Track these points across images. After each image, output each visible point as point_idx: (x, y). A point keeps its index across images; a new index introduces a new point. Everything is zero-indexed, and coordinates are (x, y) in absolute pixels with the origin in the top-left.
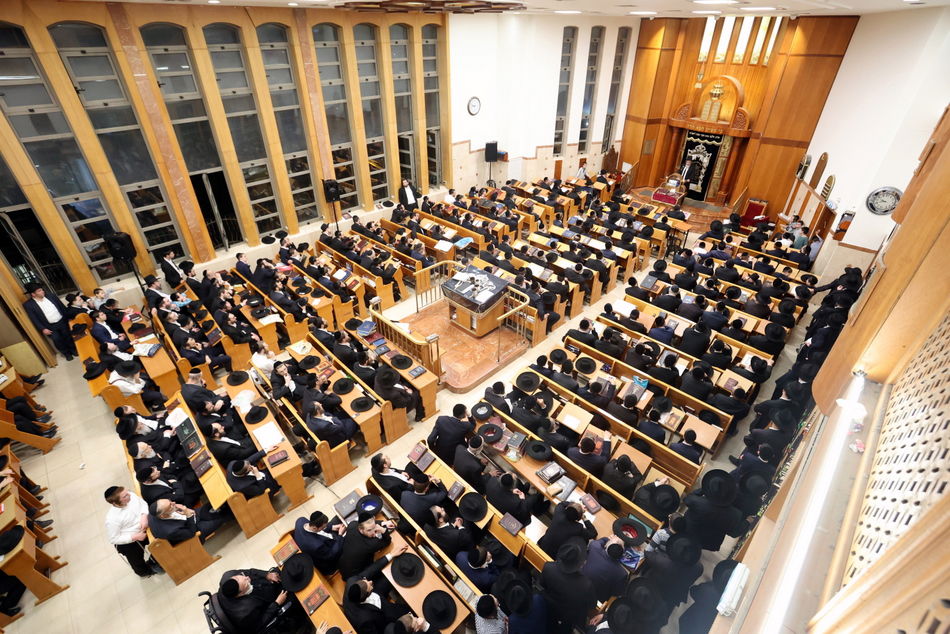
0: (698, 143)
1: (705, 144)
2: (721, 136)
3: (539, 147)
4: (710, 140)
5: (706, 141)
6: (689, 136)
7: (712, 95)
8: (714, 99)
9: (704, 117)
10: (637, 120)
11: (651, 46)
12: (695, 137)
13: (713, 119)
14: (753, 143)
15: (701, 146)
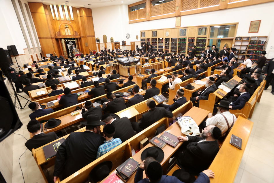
0: (69, 42)
1: (71, 41)
2: (74, 38)
3: (24, 49)
4: (72, 40)
5: (71, 40)
6: (65, 40)
7: (66, 28)
8: (67, 29)
9: (67, 34)
10: (46, 38)
11: (39, 12)
12: (68, 40)
13: (70, 34)
14: (82, 39)
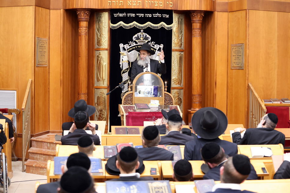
0: (136, 30)
1: (148, 30)
2: (170, 12)
4: (156, 21)
12: (127, 20)
15: (142, 34)
